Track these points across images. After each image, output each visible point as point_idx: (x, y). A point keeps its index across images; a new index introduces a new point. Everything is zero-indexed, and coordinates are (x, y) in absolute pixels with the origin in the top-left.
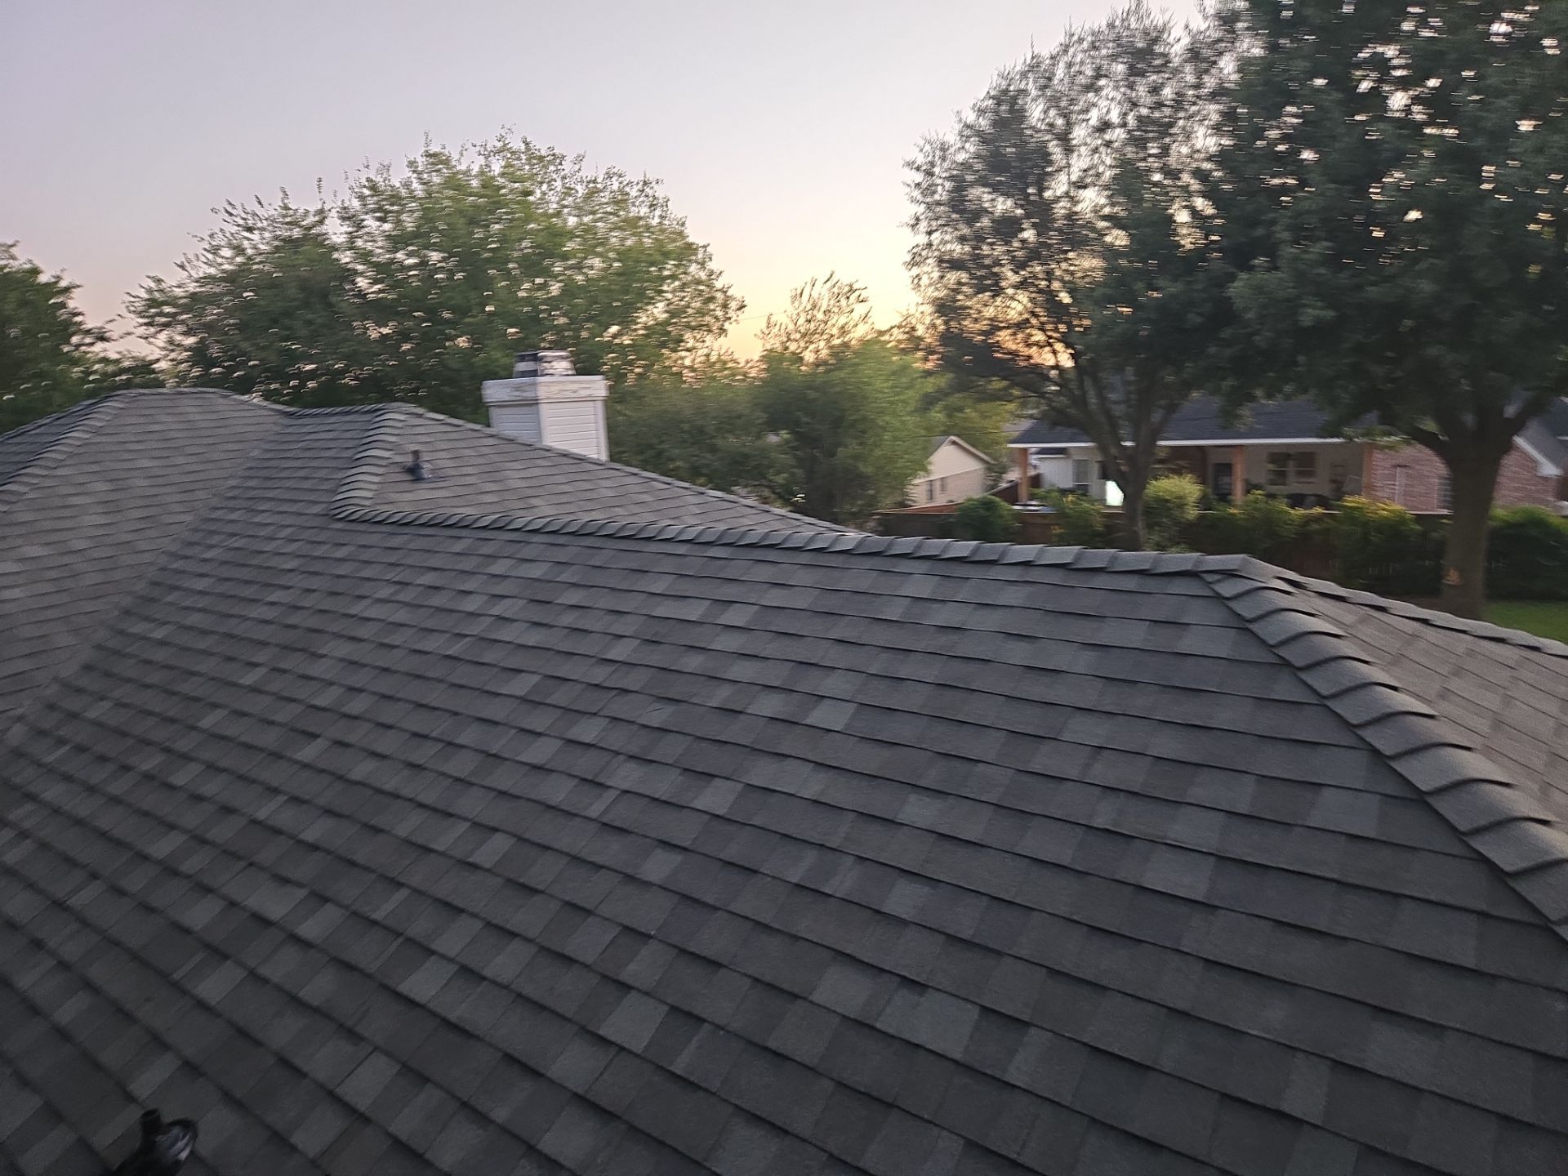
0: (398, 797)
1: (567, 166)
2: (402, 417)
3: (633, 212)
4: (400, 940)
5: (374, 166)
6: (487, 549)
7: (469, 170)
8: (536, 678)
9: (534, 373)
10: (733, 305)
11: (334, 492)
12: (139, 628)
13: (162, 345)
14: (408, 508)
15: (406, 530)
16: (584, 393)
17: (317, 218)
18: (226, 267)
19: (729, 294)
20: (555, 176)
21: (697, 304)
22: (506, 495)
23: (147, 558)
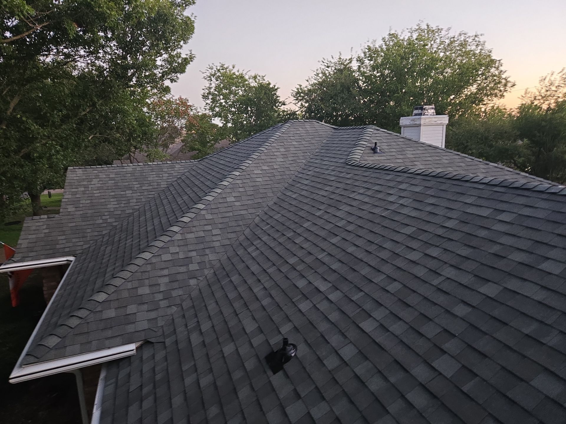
0: (362, 261)
1: (443, 33)
2: (372, 130)
3: (469, 48)
4: (361, 309)
5: (371, 41)
6: (399, 179)
7: (404, 38)
8: (415, 229)
9: (420, 114)
10: (509, 85)
11: (348, 156)
12: (289, 194)
13: (299, 106)
14: (371, 163)
15: (371, 170)
16: (439, 122)
17: (349, 62)
18: (320, 80)
19: (508, 80)
20: (437, 37)
21: (492, 85)
22: (405, 160)
23: (292, 172)
